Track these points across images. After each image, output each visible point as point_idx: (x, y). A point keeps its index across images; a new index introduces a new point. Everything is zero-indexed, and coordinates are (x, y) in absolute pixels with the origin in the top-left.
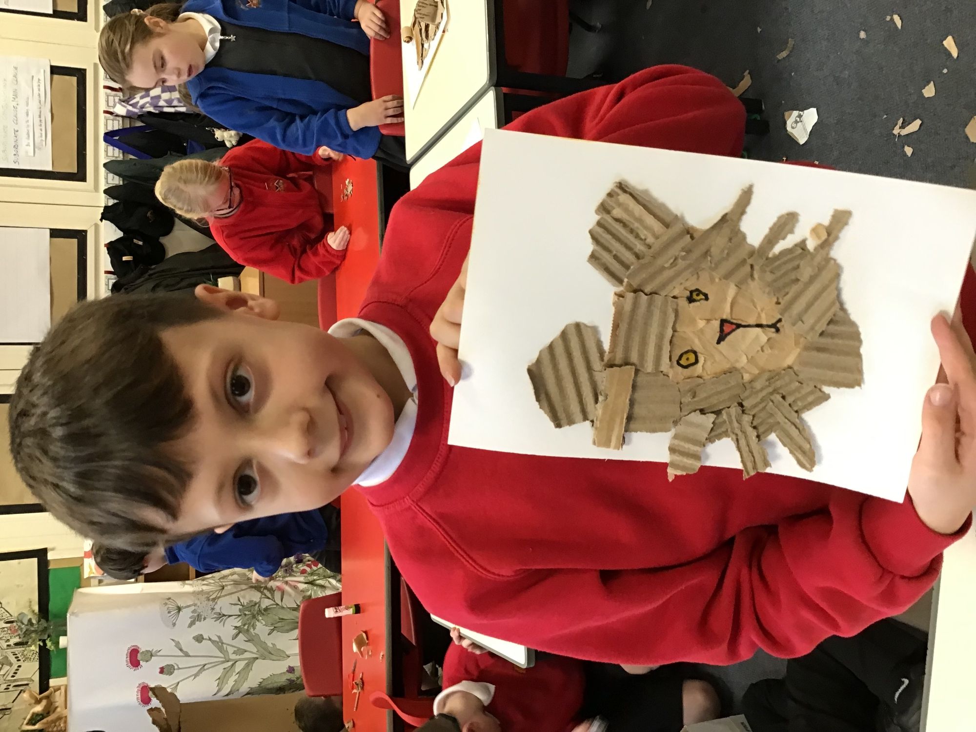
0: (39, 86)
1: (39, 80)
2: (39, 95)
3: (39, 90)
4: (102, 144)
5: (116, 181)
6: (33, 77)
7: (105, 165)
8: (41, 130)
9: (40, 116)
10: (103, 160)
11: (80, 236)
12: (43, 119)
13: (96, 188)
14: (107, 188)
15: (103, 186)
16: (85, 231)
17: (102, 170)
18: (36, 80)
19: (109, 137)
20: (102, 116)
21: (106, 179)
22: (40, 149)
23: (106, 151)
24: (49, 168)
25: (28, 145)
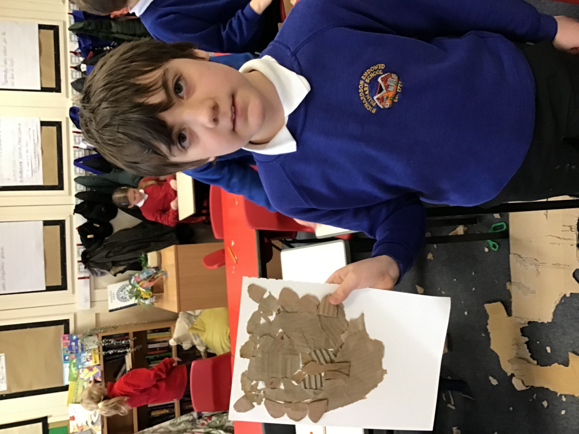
0: (34, 134)
1: (34, 130)
2: (34, 140)
3: (34, 136)
4: (73, 166)
5: (82, 188)
6: (30, 129)
7: (75, 180)
8: (36, 161)
9: (35, 153)
10: (74, 176)
11: (61, 223)
12: (36, 154)
13: (70, 193)
14: (76, 193)
15: (74, 193)
16: (64, 221)
17: (73, 183)
18: (32, 130)
19: (77, 162)
20: (72, 150)
21: (76, 187)
22: (35, 172)
23: (75, 171)
24: (41, 183)
25: (28, 171)
